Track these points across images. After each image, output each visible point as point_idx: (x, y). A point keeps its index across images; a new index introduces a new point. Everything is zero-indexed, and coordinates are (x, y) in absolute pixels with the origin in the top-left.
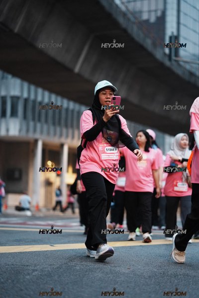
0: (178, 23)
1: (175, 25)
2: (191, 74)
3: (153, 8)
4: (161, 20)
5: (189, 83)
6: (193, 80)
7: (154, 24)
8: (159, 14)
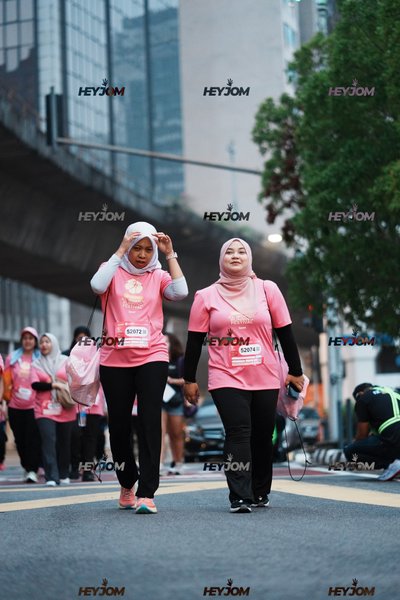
0: (64, 72)
1: (58, 76)
2: (95, 171)
3: (12, 42)
4: (30, 66)
5: (90, 189)
6: (97, 183)
7: (14, 74)
8: (25, 54)
